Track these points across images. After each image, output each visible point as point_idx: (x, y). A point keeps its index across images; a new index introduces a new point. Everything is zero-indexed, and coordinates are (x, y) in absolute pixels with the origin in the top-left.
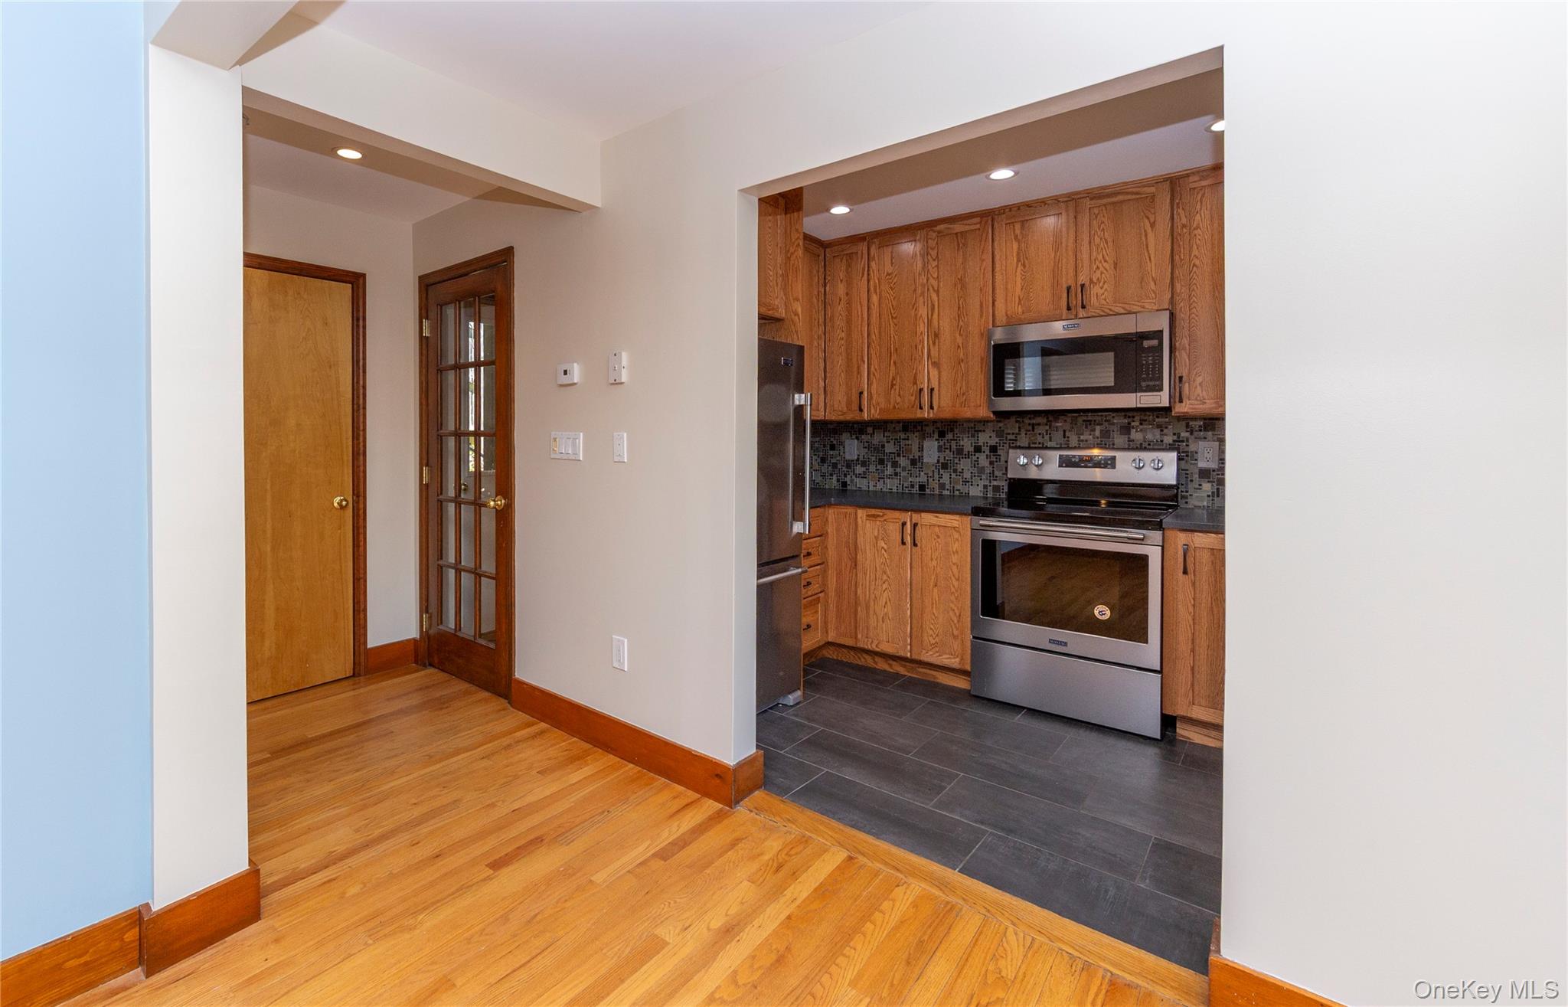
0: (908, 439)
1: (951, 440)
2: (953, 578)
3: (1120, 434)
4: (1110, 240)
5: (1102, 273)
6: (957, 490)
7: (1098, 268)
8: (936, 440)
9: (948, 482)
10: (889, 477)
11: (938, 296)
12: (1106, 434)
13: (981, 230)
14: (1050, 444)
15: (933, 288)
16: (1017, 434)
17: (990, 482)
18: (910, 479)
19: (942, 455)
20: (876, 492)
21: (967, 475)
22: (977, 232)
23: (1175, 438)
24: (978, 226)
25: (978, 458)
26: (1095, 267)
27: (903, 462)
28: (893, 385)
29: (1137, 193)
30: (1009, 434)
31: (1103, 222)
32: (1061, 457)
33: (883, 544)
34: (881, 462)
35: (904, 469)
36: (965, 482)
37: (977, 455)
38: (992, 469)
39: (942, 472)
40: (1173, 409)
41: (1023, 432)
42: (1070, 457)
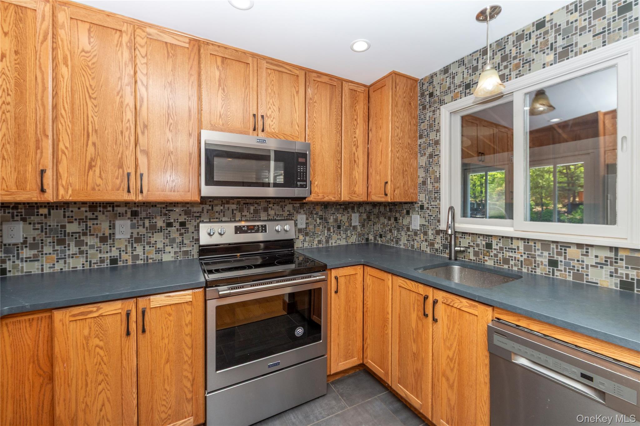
0: (97, 219)
1: (144, 218)
3: (264, 211)
4: (276, 92)
5: (272, 112)
6: (150, 259)
7: (270, 108)
8: (129, 218)
9: (141, 253)
10: (72, 256)
11: (147, 89)
12: (256, 211)
13: (190, 49)
14: (224, 219)
15: (142, 82)
16: (200, 212)
17: (180, 249)
18: (99, 256)
19: (135, 231)
20: (54, 273)
21: (160, 245)
22: (186, 50)
23: (288, 213)
24: (187, 45)
25: (169, 231)
26: (269, 107)
27: (90, 240)
28: (91, 167)
29: (290, 71)
30: (195, 212)
31: (273, 80)
32: (236, 227)
33: (97, 341)
34: (61, 242)
35: (92, 247)
36: (158, 251)
37: (169, 229)
38: (181, 239)
39: (135, 245)
40: (305, 198)
41: (205, 211)
42: (240, 226)
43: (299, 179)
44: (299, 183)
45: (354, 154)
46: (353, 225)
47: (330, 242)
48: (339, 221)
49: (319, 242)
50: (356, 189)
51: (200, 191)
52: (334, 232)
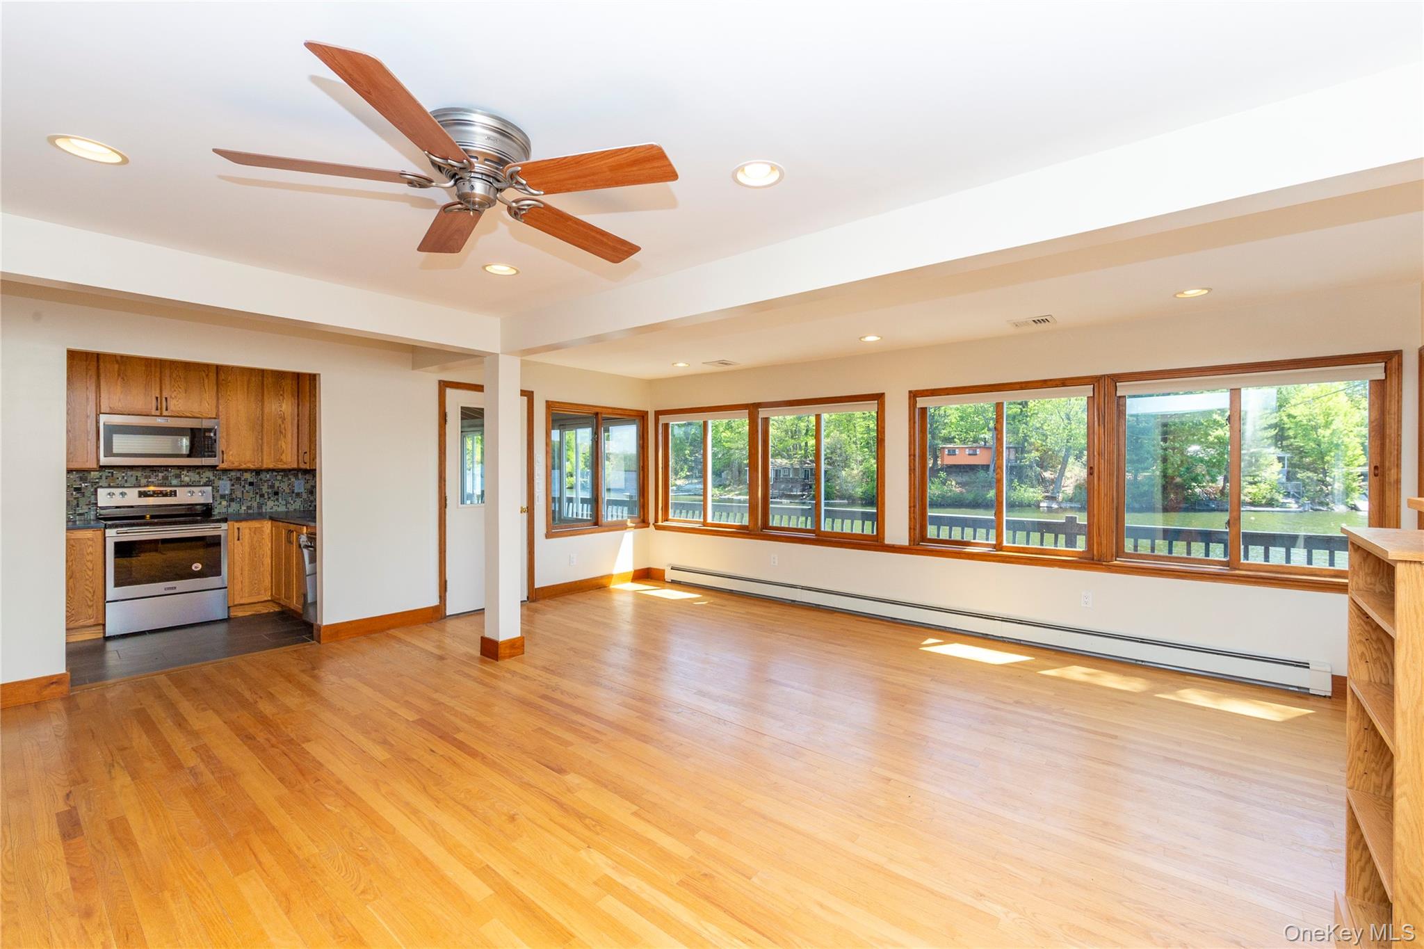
2: (87, 570)
3: (176, 478)
4: (182, 377)
5: (177, 394)
7: (175, 391)
12: (166, 478)
14: (125, 485)
16: (99, 478)
23: (207, 479)
26: (173, 389)
31: (178, 367)
32: (139, 492)
38: (76, 502)
40: (217, 466)
41: (104, 478)
42: (145, 491)
43: (206, 450)
44: (206, 454)
45: (280, 426)
46: (296, 491)
47: (264, 507)
48: (276, 487)
49: (249, 508)
50: (283, 457)
51: (98, 460)
52: (269, 498)
